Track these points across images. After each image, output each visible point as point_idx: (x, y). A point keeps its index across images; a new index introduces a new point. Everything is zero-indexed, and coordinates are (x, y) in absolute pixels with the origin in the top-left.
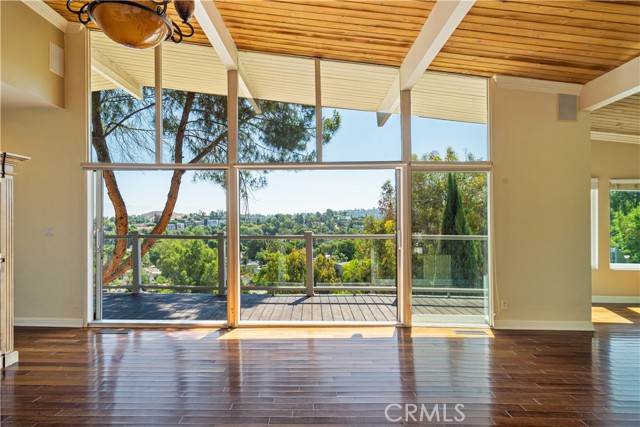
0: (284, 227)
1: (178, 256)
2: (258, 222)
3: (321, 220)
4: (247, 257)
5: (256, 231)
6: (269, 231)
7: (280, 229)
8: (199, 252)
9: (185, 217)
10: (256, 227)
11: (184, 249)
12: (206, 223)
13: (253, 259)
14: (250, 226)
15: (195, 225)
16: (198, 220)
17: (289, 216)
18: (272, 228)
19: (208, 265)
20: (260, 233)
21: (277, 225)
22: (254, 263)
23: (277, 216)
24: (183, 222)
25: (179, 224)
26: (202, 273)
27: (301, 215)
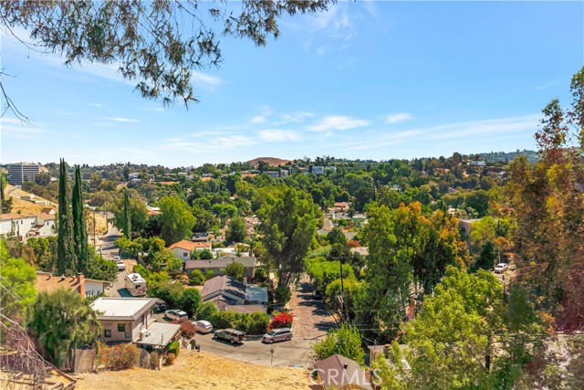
0: (398, 174)
1: (270, 207)
2: (369, 169)
3: (445, 167)
4: (353, 209)
5: (365, 179)
6: (381, 179)
7: (394, 177)
8: (292, 203)
9: (290, 163)
10: (366, 174)
11: (276, 200)
12: (310, 170)
13: (361, 211)
14: (360, 173)
15: (299, 172)
16: (303, 166)
17: (406, 162)
18: (384, 175)
19: (300, 219)
20: (369, 181)
21: (391, 173)
22: (361, 216)
23: (391, 162)
24: (287, 169)
25: (282, 171)
26: (295, 227)
27: (420, 160)
